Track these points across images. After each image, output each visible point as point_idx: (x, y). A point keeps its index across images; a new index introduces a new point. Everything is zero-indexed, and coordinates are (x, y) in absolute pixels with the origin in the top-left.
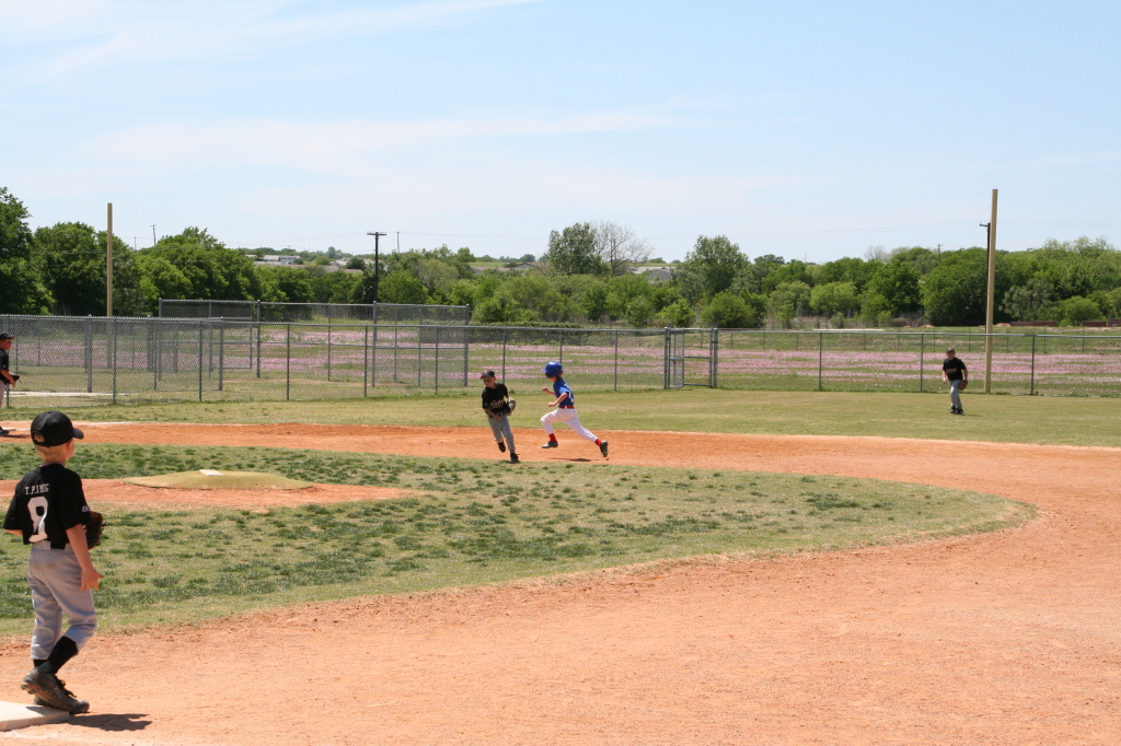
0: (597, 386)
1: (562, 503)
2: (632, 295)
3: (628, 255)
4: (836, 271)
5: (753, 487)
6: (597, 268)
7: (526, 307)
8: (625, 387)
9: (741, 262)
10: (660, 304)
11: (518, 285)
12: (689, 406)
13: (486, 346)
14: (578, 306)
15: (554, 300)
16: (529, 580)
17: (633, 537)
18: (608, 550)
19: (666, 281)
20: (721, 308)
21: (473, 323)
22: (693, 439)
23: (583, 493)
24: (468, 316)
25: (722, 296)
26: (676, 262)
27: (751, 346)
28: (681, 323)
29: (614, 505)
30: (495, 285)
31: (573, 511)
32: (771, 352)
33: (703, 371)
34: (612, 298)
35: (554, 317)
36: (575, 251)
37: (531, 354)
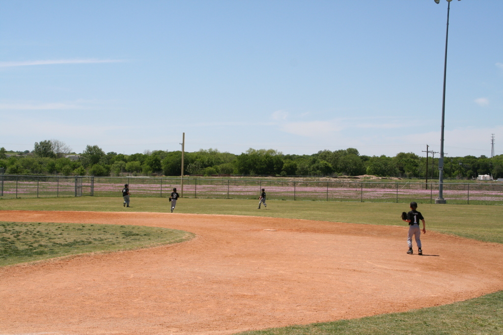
0: (51, 196)
1: (37, 236)
2: (64, 165)
3: (63, 151)
4: (134, 157)
5: (104, 229)
6: (52, 155)
7: (26, 168)
8: (61, 196)
9: (102, 154)
10: (74, 167)
11: (24, 160)
12: (83, 202)
13: (11, 182)
14: (45, 168)
15: (36, 166)
16: (22, 264)
17: (61, 247)
18: (52, 252)
19: (76, 160)
20: (95, 169)
21: (5, 174)
22: (84, 213)
23: (44, 232)
24: (4, 171)
25: (96, 165)
26: (80, 154)
27: (106, 182)
28: (82, 174)
29: (55, 236)
30: (15, 161)
31: (40, 239)
32: (113, 184)
33: (89, 190)
34: (57, 166)
35: (36, 172)
36: (44, 149)
37: (27, 185)
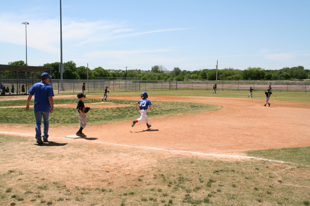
0: (159, 90)
1: (154, 107)
2: (164, 76)
3: (164, 70)
4: (195, 72)
5: (182, 104)
6: (159, 72)
7: (148, 78)
8: (163, 90)
9: (180, 71)
10: (168, 77)
11: (148, 74)
12: (173, 92)
13: (143, 84)
14: (156, 78)
15: (153, 77)
16: (149, 118)
17: (165, 112)
18: (161, 113)
19: (169, 74)
20: (177, 78)
21: (141, 80)
22: (173, 97)
23: (157, 105)
24: (140, 79)
25: (178, 76)
26: (171, 71)
27: (182, 83)
28: (172, 80)
29: (162, 107)
30: (144, 75)
31: (156, 108)
32: (185, 84)
33: (175, 87)
34: (161, 76)
35: (153, 79)
36: (156, 69)
37: (149, 85)
